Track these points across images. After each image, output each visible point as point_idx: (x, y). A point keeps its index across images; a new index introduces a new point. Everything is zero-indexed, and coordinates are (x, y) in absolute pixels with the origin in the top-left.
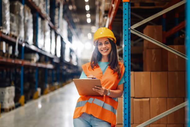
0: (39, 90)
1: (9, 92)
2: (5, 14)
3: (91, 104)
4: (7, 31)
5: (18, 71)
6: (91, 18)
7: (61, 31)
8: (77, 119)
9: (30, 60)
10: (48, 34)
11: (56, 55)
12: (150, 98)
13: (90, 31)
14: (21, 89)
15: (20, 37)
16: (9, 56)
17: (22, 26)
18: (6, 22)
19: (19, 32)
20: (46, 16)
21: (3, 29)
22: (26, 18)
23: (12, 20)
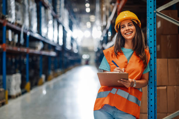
0: (43, 77)
1: (15, 80)
2: (10, 3)
3: (114, 95)
4: (12, 19)
5: (22, 58)
6: (90, 7)
7: (63, 19)
8: (99, 111)
9: (35, 48)
10: (51, 22)
11: (58, 43)
12: (167, 86)
13: (89, 20)
14: (27, 76)
15: (25, 26)
16: (15, 44)
17: (27, 15)
18: (11, 11)
19: (23, 21)
20: (48, 5)
21: (8, 17)
22: (31, 7)
23: (17, 9)
